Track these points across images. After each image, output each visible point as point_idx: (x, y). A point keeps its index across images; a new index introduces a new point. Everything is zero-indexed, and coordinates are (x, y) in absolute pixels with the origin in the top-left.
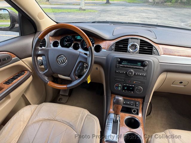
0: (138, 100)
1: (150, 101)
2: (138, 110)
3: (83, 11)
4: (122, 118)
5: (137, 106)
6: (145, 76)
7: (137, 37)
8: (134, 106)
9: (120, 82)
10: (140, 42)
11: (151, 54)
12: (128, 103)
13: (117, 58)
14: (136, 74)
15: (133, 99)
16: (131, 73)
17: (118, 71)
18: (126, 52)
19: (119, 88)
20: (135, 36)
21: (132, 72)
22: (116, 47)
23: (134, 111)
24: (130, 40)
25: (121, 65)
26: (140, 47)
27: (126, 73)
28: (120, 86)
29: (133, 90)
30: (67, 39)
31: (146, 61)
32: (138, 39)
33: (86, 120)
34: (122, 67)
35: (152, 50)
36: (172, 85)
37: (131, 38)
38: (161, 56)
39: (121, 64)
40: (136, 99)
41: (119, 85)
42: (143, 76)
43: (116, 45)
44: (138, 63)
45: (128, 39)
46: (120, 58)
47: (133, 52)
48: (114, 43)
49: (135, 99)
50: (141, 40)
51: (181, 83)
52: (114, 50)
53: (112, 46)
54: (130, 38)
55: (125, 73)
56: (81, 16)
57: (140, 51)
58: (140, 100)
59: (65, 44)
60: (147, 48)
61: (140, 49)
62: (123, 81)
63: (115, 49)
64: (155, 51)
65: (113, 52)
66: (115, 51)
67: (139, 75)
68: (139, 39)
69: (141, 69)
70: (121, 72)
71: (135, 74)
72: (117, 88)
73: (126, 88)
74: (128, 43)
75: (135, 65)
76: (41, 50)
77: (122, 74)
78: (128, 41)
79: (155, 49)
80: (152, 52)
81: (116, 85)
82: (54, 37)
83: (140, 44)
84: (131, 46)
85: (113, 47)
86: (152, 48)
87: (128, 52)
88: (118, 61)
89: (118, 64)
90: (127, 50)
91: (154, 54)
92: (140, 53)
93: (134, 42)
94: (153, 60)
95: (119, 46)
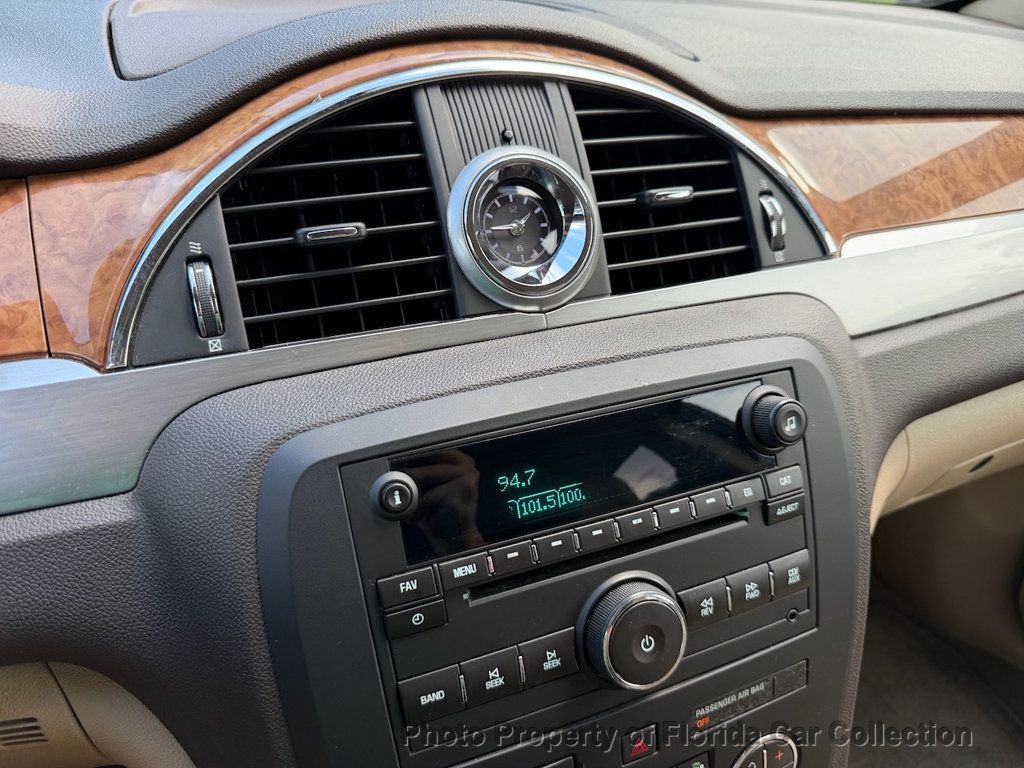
6: (803, 585)
10: (588, 127)
11: (748, 263)
13: (349, 460)
14: (707, 608)
16: (647, 645)
17: (451, 686)
18: (445, 309)
22: (244, 263)
24: (438, 116)
25: (463, 568)
31: (756, 377)
32: (536, 82)
35: (738, 203)
37: (449, 85)
38: (843, 255)
39: (459, 547)
42: (783, 592)
43: (237, 228)
45: (401, 101)
48: (204, 206)
50: (583, 94)
52: (239, 320)
54: (426, 85)
55: (552, 661)
57: (615, 249)
61: (610, 218)
63: (250, 299)
64: (773, 205)
66: (260, 336)
68: (557, 80)
69: (738, 514)
70: (495, 680)
71: (689, 609)
74: (421, 171)
78: (415, 139)
79: (765, 184)
80: (743, 232)
83: (597, 157)
85: (200, 276)
86: (731, 175)
87: (466, 300)
88: (394, 519)
89: (408, 559)
90: (444, 270)
91: (779, 256)
92: (622, 284)
93: (506, 140)
94: (814, 342)
95: (311, 233)
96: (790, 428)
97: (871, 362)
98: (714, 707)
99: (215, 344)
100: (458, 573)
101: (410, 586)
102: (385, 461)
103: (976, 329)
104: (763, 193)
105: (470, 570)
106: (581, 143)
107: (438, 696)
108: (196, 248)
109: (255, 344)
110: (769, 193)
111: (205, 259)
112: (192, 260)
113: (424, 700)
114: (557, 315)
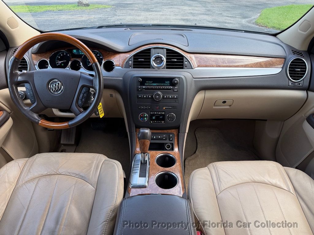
0: (171, 131)
1: (187, 131)
2: (172, 144)
3: (84, 8)
4: (153, 156)
5: (171, 139)
6: (176, 98)
7: (161, 45)
8: (168, 140)
9: (145, 110)
10: (167, 53)
11: (182, 68)
12: (160, 137)
13: (137, 77)
14: (165, 97)
15: (166, 131)
16: (158, 97)
17: (141, 96)
18: (149, 68)
19: (145, 119)
20: (159, 45)
21: (159, 95)
22: (134, 62)
23: (169, 147)
24: (152, 51)
25: (144, 87)
26: (167, 59)
27: (152, 96)
28: (145, 115)
29: (163, 119)
30: (60, 55)
31: (175, 78)
32: (163, 48)
33: (103, 167)
34: (145, 89)
35: (183, 62)
36: (214, 107)
37: (154, 48)
38: (195, 69)
39: (144, 85)
40: (170, 131)
41: (145, 114)
42: (174, 98)
43: (134, 59)
44: (166, 82)
45: (149, 49)
46: (141, 77)
47: (158, 68)
48: (132, 57)
49: (168, 130)
50: (167, 50)
51: (224, 102)
53: (129, 60)
54: (152, 48)
55: (150, 97)
56: (82, 17)
57: (167, 65)
58: (174, 131)
59: (58, 63)
60: (176, 60)
61: (167, 62)
62: (149, 109)
63: (134, 65)
64: (186, 63)
65: (130, 69)
66: (134, 67)
67: (169, 98)
68: (165, 48)
69: (170, 89)
70: (145, 97)
71: (163, 97)
72: (142, 119)
73: (154, 118)
74: (150, 56)
75: (163, 84)
76: (21, 75)
77: (147, 98)
78: (150, 53)
79: (186, 60)
80: (183, 65)
81: (141, 115)
82: (40, 55)
83: (167, 56)
84: (155, 59)
85: (130, 62)
86: (183, 59)
87: (151, 67)
88: (139, 82)
89: (140, 85)
90: (150, 64)
91: (186, 68)
92: (167, 68)
93: (158, 54)
94: (184, 76)
95: (139, 60)
96: (176, 82)
97: (195, 81)
98: (166, 107)
99: (130, 67)
101: (140, 87)
104: (186, 61)
106: (166, 54)
108: (131, 60)
109: (133, 68)
110: (187, 61)
111: (131, 61)
112: (130, 61)
114: (159, 70)
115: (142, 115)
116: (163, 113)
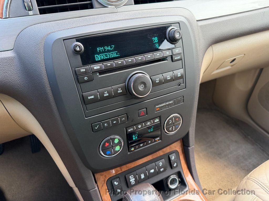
0: (171, 148)
5: (175, 165)
6: (182, 77)
8: (169, 168)
9: (112, 129)
13: (66, 39)
15: (161, 153)
17: (95, 95)
19: (118, 148)
21: (144, 81)
25: (96, 67)
28: (116, 141)
31: (170, 24)
34: (101, 71)
39: (95, 62)
40: (167, 150)
41: (114, 139)
42: (176, 79)
49: (164, 150)
52: (36, 8)
58: (176, 147)
66: (42, 12)
67: (166, 81)
69: (165, 58)
71: (153, 82)
73: (135, 137)
77: (114, 97)
81: (104, 144)
87: (95, 4)
88: (78, 54)
89: (82, 64)
94: (186, 18)
97: (201, 27)
98: (160, 106)
99: (31, 13)
100: (95, 68)
101: (84, 70)
102: (75, 39)
103: (229, 20)
105: (98, 67)
107: (92, 97)
113: (89, 98)
114: (120, 9)
115: (107, 144)
116: (157, 120)
